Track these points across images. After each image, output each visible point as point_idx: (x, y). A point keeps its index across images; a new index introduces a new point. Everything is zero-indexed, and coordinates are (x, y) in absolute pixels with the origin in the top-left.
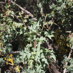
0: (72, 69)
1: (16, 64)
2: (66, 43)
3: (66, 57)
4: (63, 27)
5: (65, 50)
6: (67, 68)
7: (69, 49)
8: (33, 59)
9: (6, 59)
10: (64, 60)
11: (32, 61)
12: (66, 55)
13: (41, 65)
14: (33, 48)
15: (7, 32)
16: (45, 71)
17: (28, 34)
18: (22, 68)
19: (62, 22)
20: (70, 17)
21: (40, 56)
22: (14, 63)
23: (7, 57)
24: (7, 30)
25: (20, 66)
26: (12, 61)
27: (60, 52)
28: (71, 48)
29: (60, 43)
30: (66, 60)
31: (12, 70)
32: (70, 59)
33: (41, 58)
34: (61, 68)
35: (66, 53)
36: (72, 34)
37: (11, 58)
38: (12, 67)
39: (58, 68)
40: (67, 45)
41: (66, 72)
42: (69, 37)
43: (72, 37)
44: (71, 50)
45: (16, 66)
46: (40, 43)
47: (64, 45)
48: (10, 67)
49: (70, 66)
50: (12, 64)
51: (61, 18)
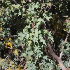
0: (68, 53)
1: (15, 48)
2: (62, 28)
3: (63, 41)
4: (61, 11)
5: (62, 35)
6: (63, 51)
7: (66, 33)
8: (31, 40)
9: (6, 43)
10: (60, 44)
11: (31, 42)
12: (63, 39)
13: (39, 46)
14: (31, 30)
15: (6, 15)
16: (43, 52)
17: (27, 15)
18: (21, 51)
19: (60, 7)
20: (67, 2)
21: (39, 37)
22: (13, 47)
23: (6, 41)
24: (6, 12)
25: (19, 50)
26: (11, 45)
27: (57, 36)
28: (68, 32)
29: (57, 28)
30: (63, 44)
31: (11, 53)
32: (67, 42)
33: (39, 38)
34: (58, 52)
35: (63, 38)
36: (69, 18)
37: (9, 42)
38: (11, 51)
39: (55, 52)
40: (64, 29)
41: (63, 55)
42: (66, 22)
43: (69, 22)
44: (68, 34)
45: (15, 50)
46: (38, 24)
47: (61, 29)
48: (9, 51)
49: (66, 50)
50: (11, 48)
51: (58, 3)
